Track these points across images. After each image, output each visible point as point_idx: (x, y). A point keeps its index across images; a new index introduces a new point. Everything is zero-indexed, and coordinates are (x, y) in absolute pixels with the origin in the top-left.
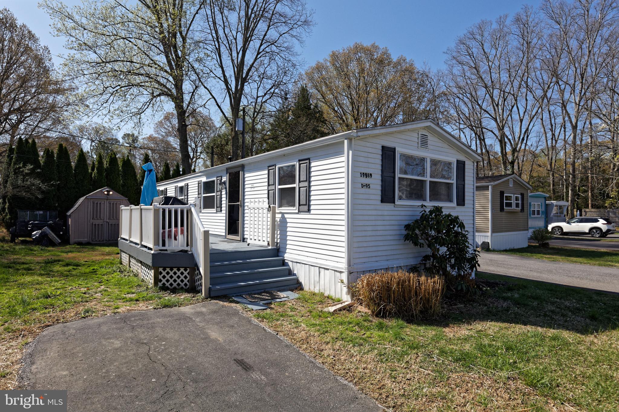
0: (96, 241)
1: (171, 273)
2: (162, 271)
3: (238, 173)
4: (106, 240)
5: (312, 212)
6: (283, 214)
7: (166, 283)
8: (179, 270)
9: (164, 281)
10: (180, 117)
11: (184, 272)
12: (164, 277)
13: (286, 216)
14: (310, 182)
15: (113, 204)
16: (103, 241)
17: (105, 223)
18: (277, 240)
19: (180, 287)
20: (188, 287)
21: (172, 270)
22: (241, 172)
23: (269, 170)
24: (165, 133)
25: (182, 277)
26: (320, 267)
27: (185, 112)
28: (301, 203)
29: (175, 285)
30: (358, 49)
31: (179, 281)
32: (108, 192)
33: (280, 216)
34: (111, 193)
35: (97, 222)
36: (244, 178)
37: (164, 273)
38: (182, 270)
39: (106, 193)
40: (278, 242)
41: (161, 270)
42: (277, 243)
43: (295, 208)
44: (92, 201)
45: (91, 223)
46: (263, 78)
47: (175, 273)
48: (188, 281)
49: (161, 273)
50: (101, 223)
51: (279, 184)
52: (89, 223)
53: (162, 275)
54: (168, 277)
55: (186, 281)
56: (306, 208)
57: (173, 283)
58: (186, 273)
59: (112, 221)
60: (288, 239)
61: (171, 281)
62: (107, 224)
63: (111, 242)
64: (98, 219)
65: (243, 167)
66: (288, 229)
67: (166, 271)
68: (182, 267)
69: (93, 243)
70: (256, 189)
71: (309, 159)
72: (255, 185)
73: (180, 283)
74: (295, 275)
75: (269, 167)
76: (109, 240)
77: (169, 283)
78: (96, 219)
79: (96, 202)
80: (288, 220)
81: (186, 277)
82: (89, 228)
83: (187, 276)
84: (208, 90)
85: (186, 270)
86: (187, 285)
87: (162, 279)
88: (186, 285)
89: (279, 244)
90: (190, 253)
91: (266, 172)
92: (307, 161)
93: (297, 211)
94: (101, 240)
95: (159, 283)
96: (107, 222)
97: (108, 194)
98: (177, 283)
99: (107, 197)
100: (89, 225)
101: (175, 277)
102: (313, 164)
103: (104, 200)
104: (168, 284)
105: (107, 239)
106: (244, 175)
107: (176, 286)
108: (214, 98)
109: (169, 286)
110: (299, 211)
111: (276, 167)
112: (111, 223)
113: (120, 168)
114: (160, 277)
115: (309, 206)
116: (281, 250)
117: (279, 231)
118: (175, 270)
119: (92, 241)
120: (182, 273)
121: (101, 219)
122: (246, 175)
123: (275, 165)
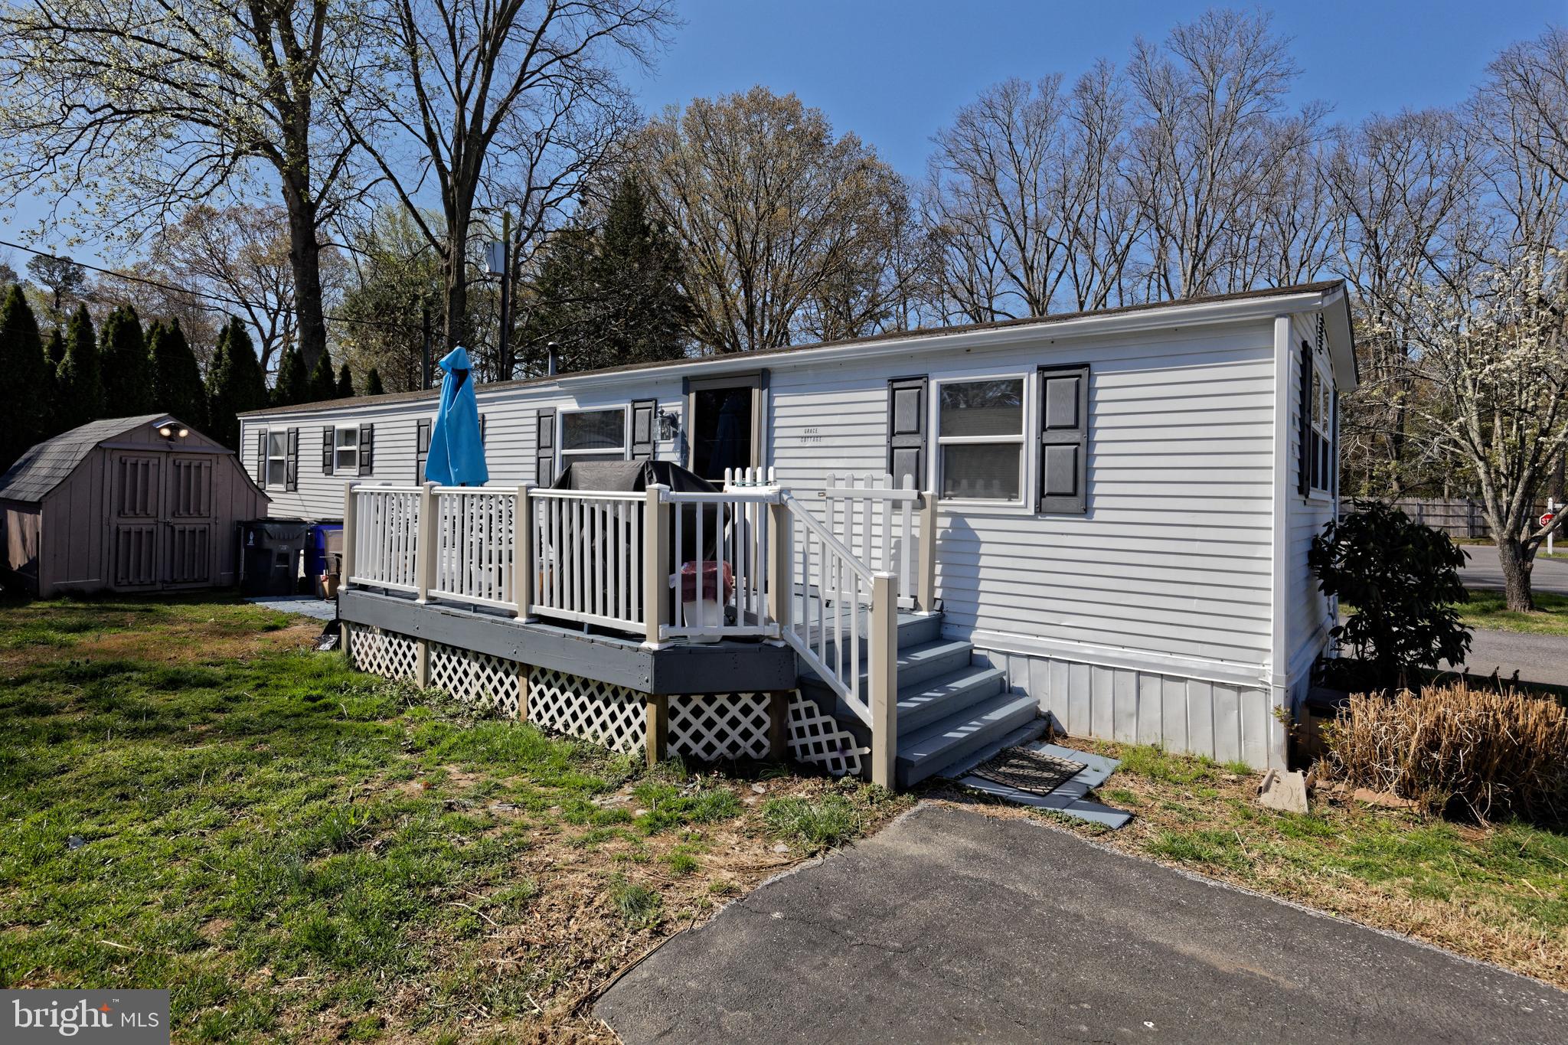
0: (130, 584)
1: (710, 712)
2: (679, 707)
3: (747, 393)
4: (164, 581)
5: (1100, 515)
6: (960, 517)
7: (691, 743)
8: (734, 699)
9: (685, 737)
10: (298, 221)
11: (752, 704)
12: (685, 725)
13: (974, 523)
14: (1090, 431)
15: (189, 467)
16: (153, 583)
17: (161, 526)
19: (739, 753)
20: (765, 752)
21: (709, 700)
22: (755, 392)
23: (894, 390)
24: (186, 262)
25: (746, 723)
26: (1139, 673)
27: (312, 207)
28: (1049, 490)
29: (721, 748)
30: (760, 103)
31: (734, 735)
32: (173, 429)
33: (945, 522)
34: (183, 433)
35: (133, 524)
36: (770, 409)
37: (685, 713)
38: (746, 699)
39: (166, 432)
40: (938, 596)
41: (673, 701)
43: (1019, 503)
44: (116, 456)
45: (113, 528)
46: (547, 141)
47: (722, 711)
48: (766, 734)
49: (674, 713)
50: (149, 528)
51: (943, 432)
52: (106, 528)
53: (679, 719)
54: (697, 724)
55: (758, 734)
56: (1072, 503)
57: (716, 742)
58: (758, 710)
59: (183, 521)
60: (981, 588)
61: (709, 736)
62: (168, 530)
63: (179, 586)
64: (136, 515)
65: (764, 377)
66: (984, 561)
67: (691, 706)
68: (746, 692)
69: (118, 590)
70: (824, 442)
71: (1086, 365)
72: (821, 431)
73: (740, 741)
74: (1021, 693)
75: (893, 381)
76: (174, 581)
77: (703, 743)
78: (131, 514)
79: (133, 460)
80: (984, 536)
81: (758, 722)
82: (105, 545)
83: (765, 717)
84: (374, 154)
85: (758, 699)
86: (763, 746)
87: (679, 732)
88: (758, 746)
90: (781, 644)
91: (884, 394)
92: (1084, 372)
93: (1031, 511)
94: (148, 582)
95: (669, 745)
96: (166, 524)
97: (173, 437)
98: (728, 742)
99: (170, 446)
100: (106, 537)
101: (722, 723)
102: (1100, 381)
103: (157, 455)
104: (697, 749)
105: (167, 578)
106: (770, 399)
107: (726, 752)
108: (391, 177)
109: (703, 755)
110: (1039, 512)
111: (927, 382)
112: (181, 527)
113: (151, 356)
114: (673, 726)
115: (1087, 498)
116: (953, 619)
118: (722, 700)
119: (116, 583)
120: (746, 711)
121: (148, 516)
122: (777, 402)
123: (925, 378)
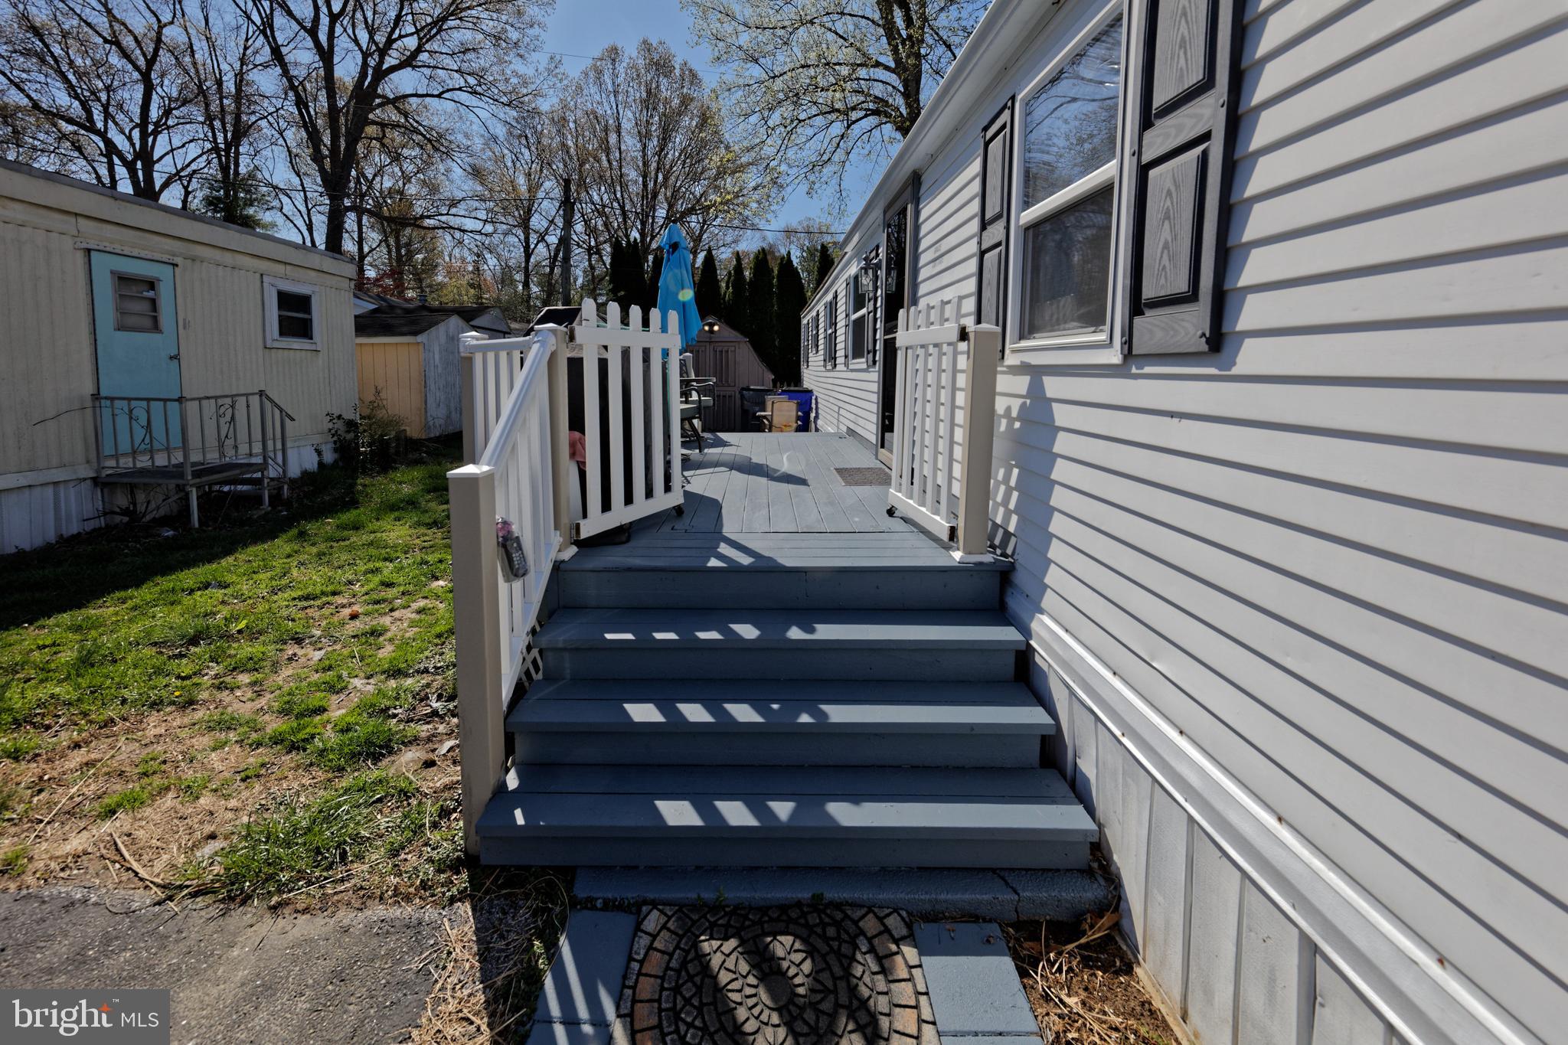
5: (1251, 357)
6: (1037, 372)
13: (1053, 386)
14: (1241, 79)
15: (721, 351)
18: (1007, 517)
23: (986, 146)
28: (1148, 292)
32: (711, 325)
33: (1022, 384)
34: (716, 328)
36: (917, 228)
40: (1011, 529)
42: (1007, 535)
43: (1102, 337)
51: (1027, 202)
56: (1193, 322)
59: (719, 389)
70: (946, 262)
75: (986, 128)
80: (1062, 415)
89: (1013, 540)
93: (1117, 355)
97: (711, 331)
99: (710, 338)
106: (918, 214)
110: (1129, 354)
112: (718, 393)
115: (1222, 303)
116: (1020, 578)
117: (1016, 471)
